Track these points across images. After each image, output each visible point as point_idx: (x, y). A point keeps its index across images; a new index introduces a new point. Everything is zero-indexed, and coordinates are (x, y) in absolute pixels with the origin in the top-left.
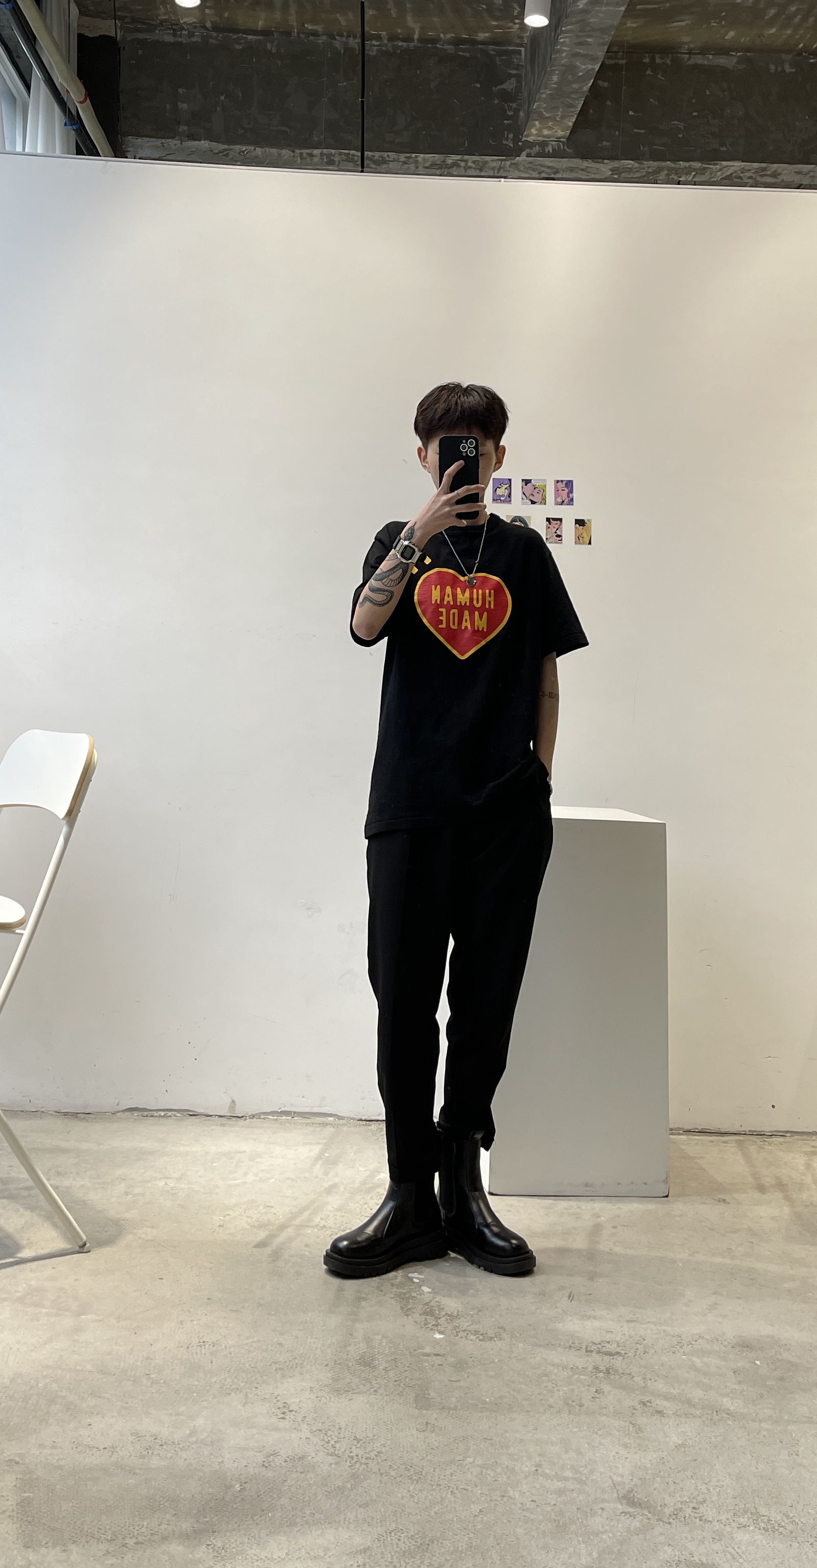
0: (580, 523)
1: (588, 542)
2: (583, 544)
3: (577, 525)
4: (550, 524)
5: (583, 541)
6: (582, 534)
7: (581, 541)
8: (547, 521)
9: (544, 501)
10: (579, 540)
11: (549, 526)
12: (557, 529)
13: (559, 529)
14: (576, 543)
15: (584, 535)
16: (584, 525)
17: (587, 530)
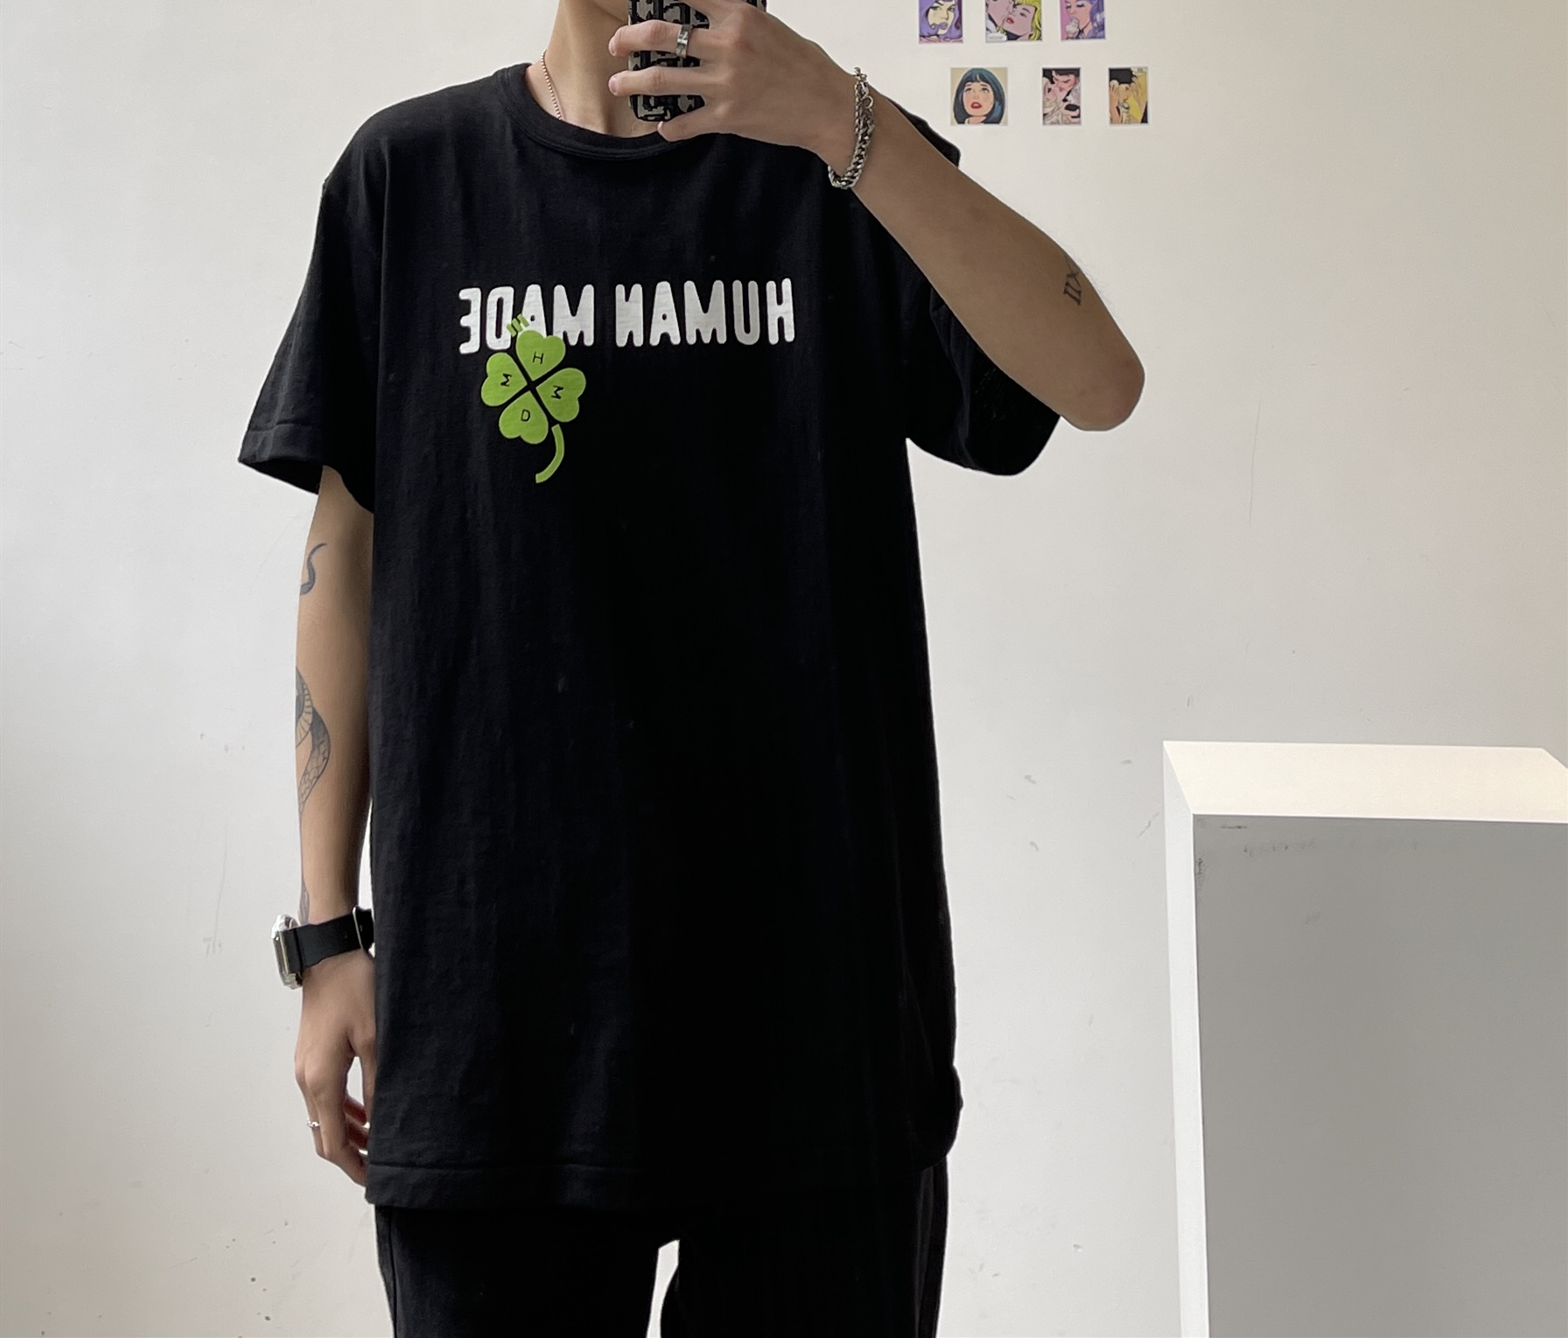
0: (1121, 76)
1: (1140, 117)
2: (1129, 121)
3: (1115, 82)
4: (1053, 83)
5: (1129, 116)
6: (1125, 101)
7: (1125, 116)
8: (1044, 76)
9: (1036, 33)
10: (1118, 113)
11: (1050, 86)
12: (1068, 95)
13: (1073, 92)
14: (1112, 121)
15: (1132, 102)
16: (1130, 82)
17: (1137, 93)
